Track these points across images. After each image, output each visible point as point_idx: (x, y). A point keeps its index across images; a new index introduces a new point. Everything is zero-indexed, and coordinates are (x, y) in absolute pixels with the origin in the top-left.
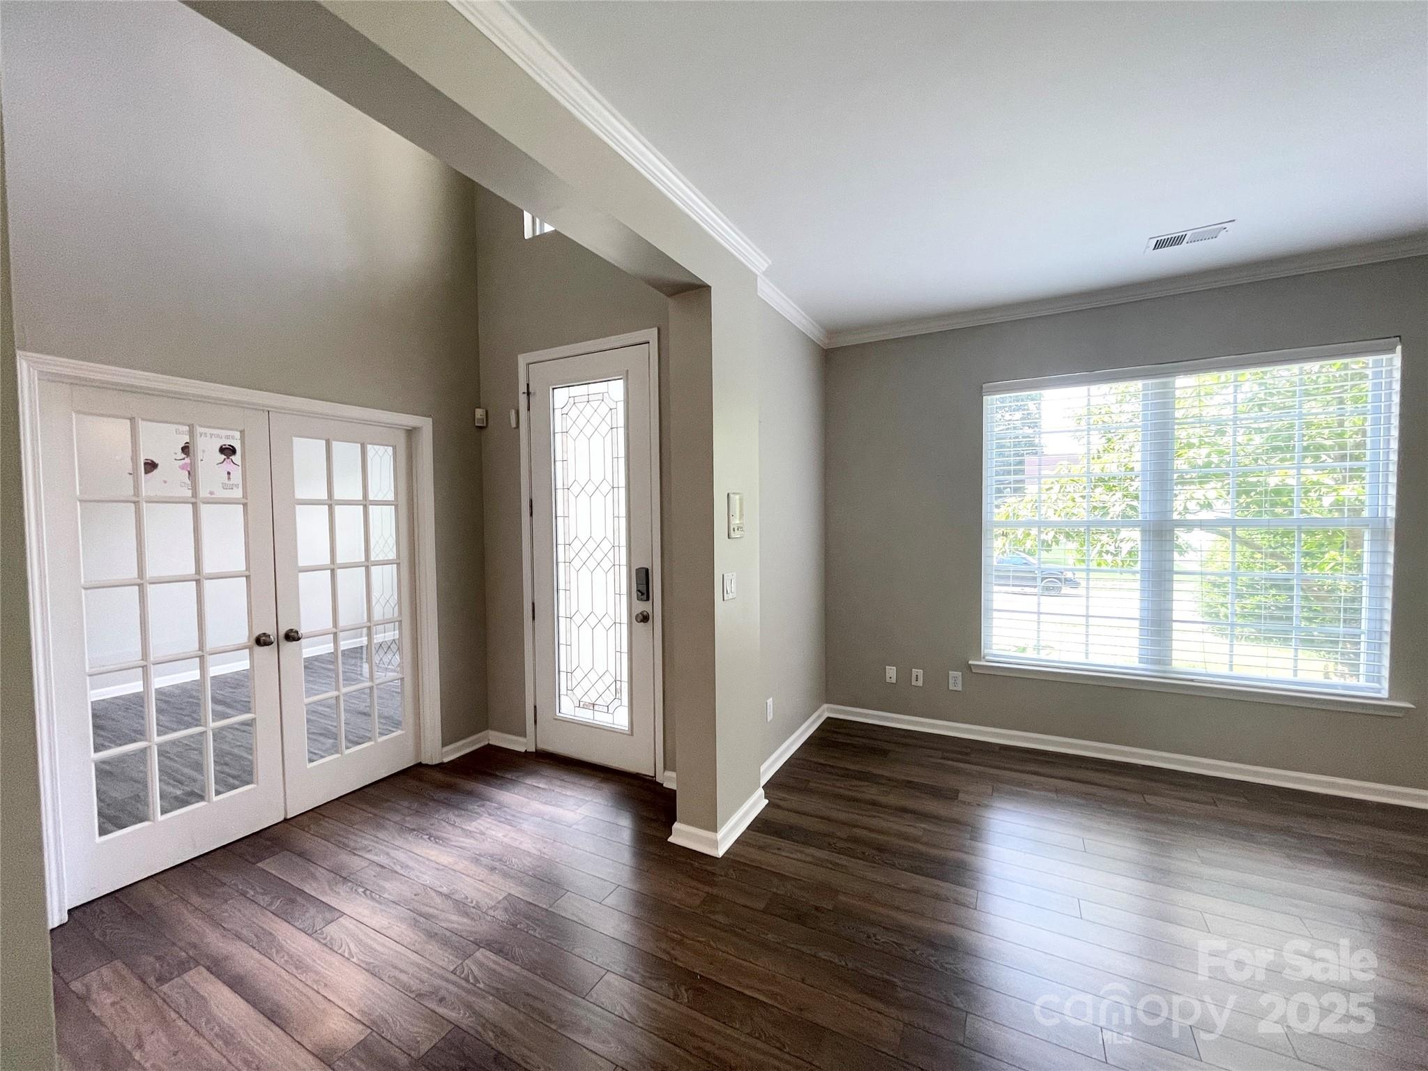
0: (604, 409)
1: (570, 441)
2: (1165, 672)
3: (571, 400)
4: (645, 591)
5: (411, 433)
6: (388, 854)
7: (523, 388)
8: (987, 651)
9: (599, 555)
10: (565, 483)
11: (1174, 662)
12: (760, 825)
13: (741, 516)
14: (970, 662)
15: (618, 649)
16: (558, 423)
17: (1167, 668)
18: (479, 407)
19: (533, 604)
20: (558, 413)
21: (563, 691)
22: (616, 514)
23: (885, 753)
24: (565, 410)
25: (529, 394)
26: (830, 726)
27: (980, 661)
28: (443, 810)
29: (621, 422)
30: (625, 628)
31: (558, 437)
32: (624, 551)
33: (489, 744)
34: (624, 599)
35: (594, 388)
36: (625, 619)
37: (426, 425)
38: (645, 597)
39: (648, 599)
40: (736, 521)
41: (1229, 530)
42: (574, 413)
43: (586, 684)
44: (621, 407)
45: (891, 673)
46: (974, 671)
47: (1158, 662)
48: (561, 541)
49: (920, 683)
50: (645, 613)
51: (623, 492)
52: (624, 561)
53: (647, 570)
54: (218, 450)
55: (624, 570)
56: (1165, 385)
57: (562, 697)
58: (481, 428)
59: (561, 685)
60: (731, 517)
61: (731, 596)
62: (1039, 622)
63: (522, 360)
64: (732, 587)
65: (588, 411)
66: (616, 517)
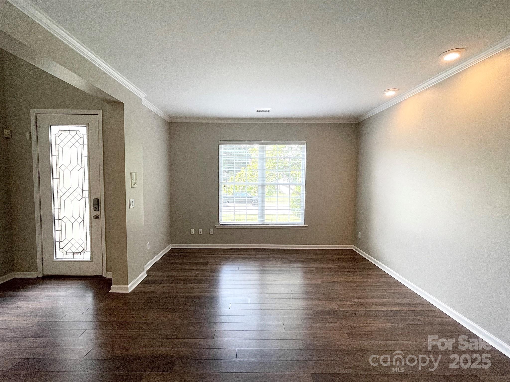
0: (77, 137)
1: (60, 148)
2: (264, 223)
3: (60, 132)
4: (97, 207)
7: (33, 124)
8: (221, 221)
9: (75, 194)
10: (58, 164)
11: (266, 220)
12: (145, 282)
13: (136, 180)
14: (216, 225)
15: (85, 230)
16: (53, 140)
17: (264, 222)
19: (41, 215)
20: (53, 137)
21: (58, 249)
23: (189, 256)
24: (57, 135)
25: (36, 126)
26: (172, 251)
27: (219, 224)
29: (86, 142)
30: (88, 222)
31: (53, 146)
32: (87, 192)
33: (14, 278)
34: (88, 211)
35: (72, 128)
36: (88, 218)
38: (97, 209)
39: (98, 210)
40: (134, 182)
41: (288, 186)
42: (62, 137)
43: (69, 245)
44: (85, 137)
45: (192, 231)
46: (217, 228)
47: (262, 221)
48: (55, 188)
49: (201, 233)
50: (97, 215)
51: (87, 170)
52: (87, 195)
53: (98, 199)
55: (87, 200)
56: (263, 147)
57: (57, 252)
58: (8, 138)
59: (56, 247)
60: (132, 180)
61: (132, 207)
62: (234, 212)
63: (33, 112)
64: (133, 205)
65: (69, 137)
66: (83, 179)
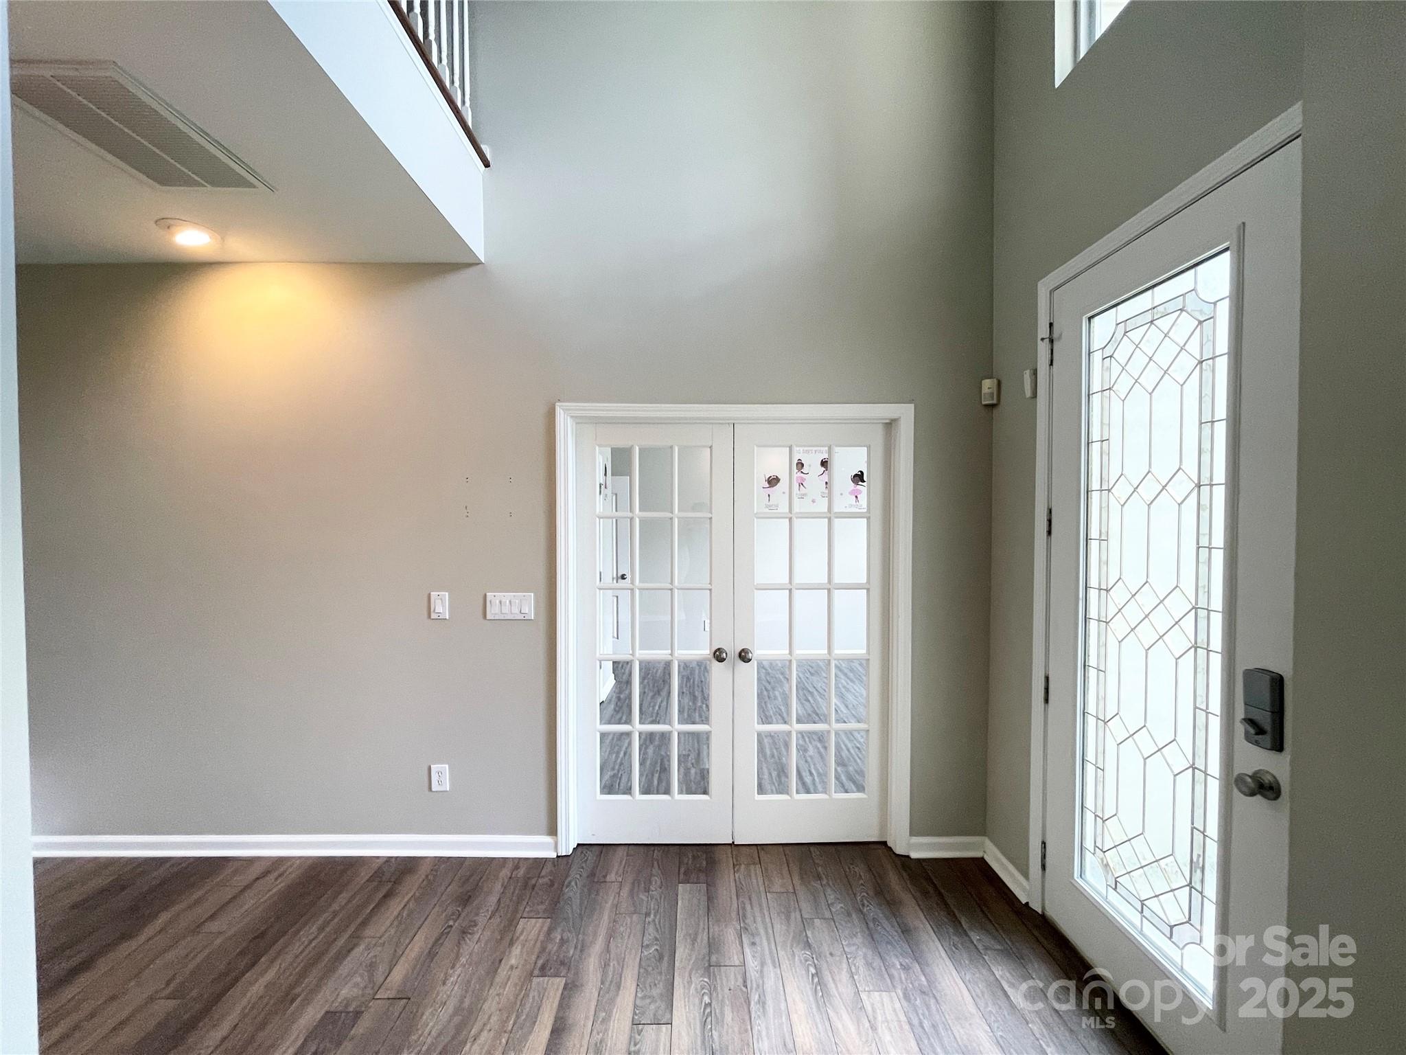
0: (1185, 327)
1: (1116, 405)
3: (1121, 327)
4: (1270, 727)
5: (890, 426)
6: (763, 964)
7: (1043, 331)
9: (1162, 620)
10: (1106, 478)
15: (1196, 824)
16: (1096, 377)
18: (991, 377)
19: (1047, 679)
20: (1096, 360)
21: (1089, 844)
22: (1204, 541)
24: (1107, 351)
25: (1052, 338)
28: (859, 940)
29: (1223, 343)
31: (1095, 400)
32: (1217, 621)
33: (982, 859)
34: (1215, 728)
35: (1165, 291)
36: (1214, 764)
37: (905, 413)
38: (1270, 739)
42: (1124, 351)
48: (1093, 579)
50: (1269, 778)
51: (1220, 494)
52: (1216, 642)
54: (820, 463)
55: (1217, 663)
58: (993, 406)
63: (1045, 286)
65: (1152, 339)
66: (1203, 549)
